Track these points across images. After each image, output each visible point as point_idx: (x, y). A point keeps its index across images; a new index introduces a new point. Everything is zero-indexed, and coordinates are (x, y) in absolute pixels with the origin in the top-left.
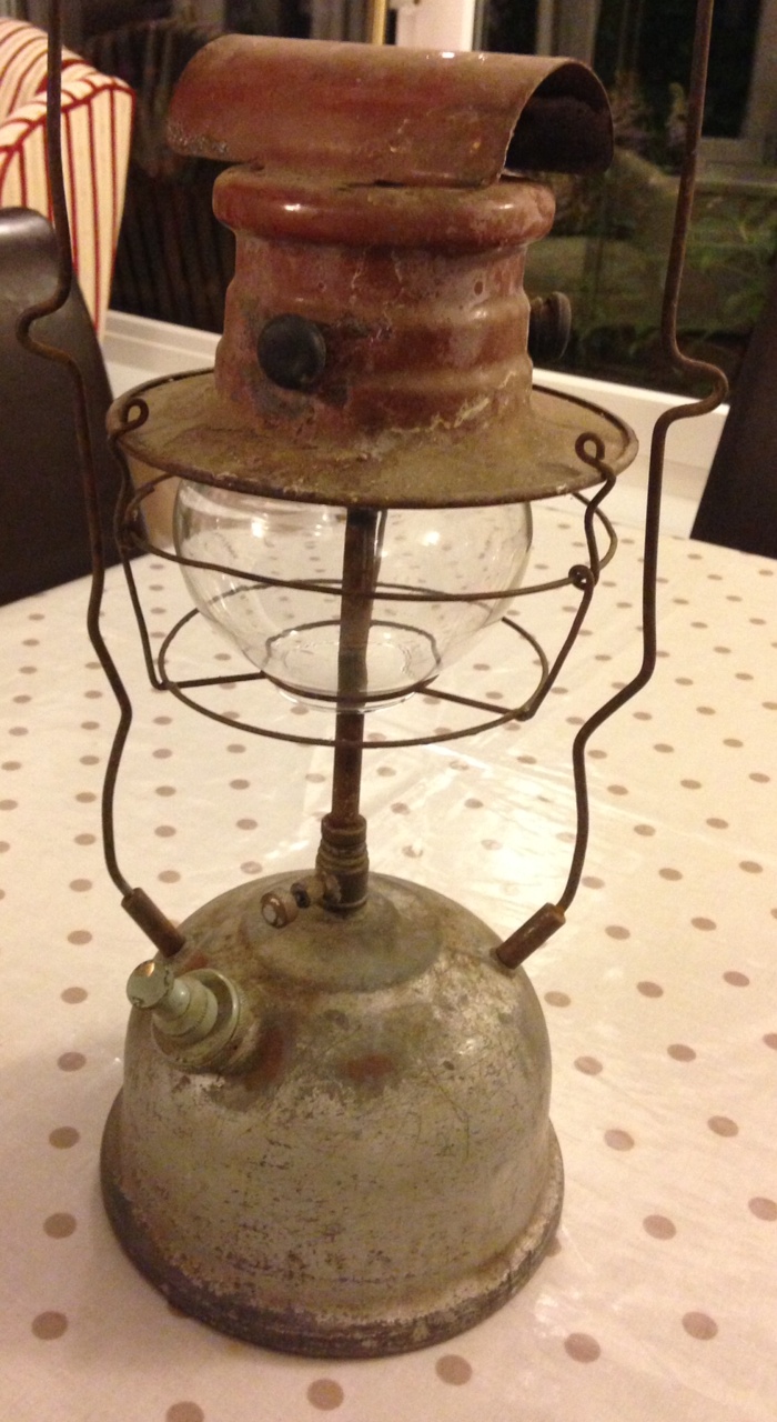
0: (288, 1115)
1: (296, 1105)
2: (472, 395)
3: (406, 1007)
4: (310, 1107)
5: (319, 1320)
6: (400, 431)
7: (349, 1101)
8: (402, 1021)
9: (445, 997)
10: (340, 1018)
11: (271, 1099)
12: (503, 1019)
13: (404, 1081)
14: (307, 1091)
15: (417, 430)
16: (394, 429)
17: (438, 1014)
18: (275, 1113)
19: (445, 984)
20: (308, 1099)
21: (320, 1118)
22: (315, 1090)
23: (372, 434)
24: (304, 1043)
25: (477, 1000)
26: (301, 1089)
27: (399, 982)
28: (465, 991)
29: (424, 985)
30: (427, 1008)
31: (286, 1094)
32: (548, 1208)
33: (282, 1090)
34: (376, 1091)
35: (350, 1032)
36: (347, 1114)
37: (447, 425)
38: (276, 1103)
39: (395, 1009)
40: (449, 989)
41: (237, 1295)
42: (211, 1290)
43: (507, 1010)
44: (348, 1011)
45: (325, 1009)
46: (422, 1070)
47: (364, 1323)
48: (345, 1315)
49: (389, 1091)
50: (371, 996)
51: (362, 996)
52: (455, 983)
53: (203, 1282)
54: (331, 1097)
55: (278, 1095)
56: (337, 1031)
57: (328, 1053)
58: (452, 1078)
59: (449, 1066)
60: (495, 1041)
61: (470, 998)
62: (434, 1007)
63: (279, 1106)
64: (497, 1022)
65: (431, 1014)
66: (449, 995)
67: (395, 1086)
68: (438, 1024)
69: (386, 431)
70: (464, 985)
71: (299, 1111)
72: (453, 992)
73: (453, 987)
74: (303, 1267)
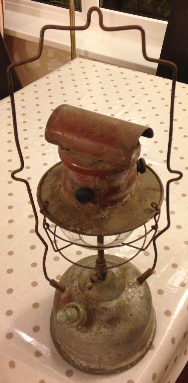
0: (96, 333)
1: (98, 331)
2: (126, 196)
3: (120, 303)
4: (101, 331)
5: (107, 369)
6: (110, 207)
7: (110, 329)
8: (119, 306)
9: (128, 297)
10: (105, 309)
11: (92, 330)
12: (142, 298)
13: (121, 322)
14: (100, 328)
15: (114, 206)
16: (109, 207)
17: (127, 303)
18: (93, 333)
19: (128, 294)
20: (100, 329)
21: (104, 333)
22: (102, 327)
23: (104, 209)
24: (98, 316)
25: (135, 296)
26: (98, 327)
27: (118, 296)
28: (132, 294)
29: (124, 296)
30: (124, 301)
31: (95, 329)
32: (153, 329)
33: (94, 328)
34: (115, 325)
35: (108, 312)
36: (110, 331)
37: (121, 204)
38: (93, 331)
39: (118, 304)
40: (129, 295)
41: (88, 366)
42: (82, 365)
43: (142, 295)
44: (107, 307)
45: (102, 306)
46: (125, 318)
47: (117, 368)
48: (113, 367)
49: (118, 324)
50: (112, 302)
51: (110, 302)
52: (130, 292)
53: (80, 363)
54: (106, 328)
55: (93, 329)
56: (105, 312)
57: (104, 318)
58: (132, 318)
59: (131, 315)
60: (140, 305)
61: (134, 296)
62: (126, 301)
63: (94, 332)
64: (140, 300)
65: (126, 303)
66: (129, 297)
67: (119, 323)
68: (127, 305)
69: (107, 208)
70: (132, 292)
71: (98, 332)
72: (130, 295)
73: (130, 294)
74: (102, 360)
